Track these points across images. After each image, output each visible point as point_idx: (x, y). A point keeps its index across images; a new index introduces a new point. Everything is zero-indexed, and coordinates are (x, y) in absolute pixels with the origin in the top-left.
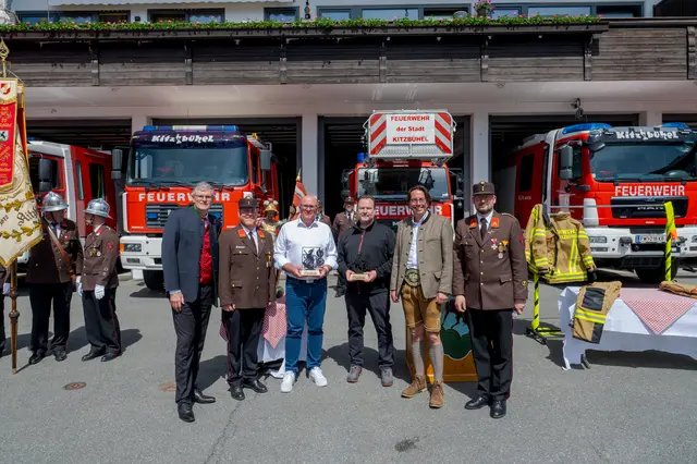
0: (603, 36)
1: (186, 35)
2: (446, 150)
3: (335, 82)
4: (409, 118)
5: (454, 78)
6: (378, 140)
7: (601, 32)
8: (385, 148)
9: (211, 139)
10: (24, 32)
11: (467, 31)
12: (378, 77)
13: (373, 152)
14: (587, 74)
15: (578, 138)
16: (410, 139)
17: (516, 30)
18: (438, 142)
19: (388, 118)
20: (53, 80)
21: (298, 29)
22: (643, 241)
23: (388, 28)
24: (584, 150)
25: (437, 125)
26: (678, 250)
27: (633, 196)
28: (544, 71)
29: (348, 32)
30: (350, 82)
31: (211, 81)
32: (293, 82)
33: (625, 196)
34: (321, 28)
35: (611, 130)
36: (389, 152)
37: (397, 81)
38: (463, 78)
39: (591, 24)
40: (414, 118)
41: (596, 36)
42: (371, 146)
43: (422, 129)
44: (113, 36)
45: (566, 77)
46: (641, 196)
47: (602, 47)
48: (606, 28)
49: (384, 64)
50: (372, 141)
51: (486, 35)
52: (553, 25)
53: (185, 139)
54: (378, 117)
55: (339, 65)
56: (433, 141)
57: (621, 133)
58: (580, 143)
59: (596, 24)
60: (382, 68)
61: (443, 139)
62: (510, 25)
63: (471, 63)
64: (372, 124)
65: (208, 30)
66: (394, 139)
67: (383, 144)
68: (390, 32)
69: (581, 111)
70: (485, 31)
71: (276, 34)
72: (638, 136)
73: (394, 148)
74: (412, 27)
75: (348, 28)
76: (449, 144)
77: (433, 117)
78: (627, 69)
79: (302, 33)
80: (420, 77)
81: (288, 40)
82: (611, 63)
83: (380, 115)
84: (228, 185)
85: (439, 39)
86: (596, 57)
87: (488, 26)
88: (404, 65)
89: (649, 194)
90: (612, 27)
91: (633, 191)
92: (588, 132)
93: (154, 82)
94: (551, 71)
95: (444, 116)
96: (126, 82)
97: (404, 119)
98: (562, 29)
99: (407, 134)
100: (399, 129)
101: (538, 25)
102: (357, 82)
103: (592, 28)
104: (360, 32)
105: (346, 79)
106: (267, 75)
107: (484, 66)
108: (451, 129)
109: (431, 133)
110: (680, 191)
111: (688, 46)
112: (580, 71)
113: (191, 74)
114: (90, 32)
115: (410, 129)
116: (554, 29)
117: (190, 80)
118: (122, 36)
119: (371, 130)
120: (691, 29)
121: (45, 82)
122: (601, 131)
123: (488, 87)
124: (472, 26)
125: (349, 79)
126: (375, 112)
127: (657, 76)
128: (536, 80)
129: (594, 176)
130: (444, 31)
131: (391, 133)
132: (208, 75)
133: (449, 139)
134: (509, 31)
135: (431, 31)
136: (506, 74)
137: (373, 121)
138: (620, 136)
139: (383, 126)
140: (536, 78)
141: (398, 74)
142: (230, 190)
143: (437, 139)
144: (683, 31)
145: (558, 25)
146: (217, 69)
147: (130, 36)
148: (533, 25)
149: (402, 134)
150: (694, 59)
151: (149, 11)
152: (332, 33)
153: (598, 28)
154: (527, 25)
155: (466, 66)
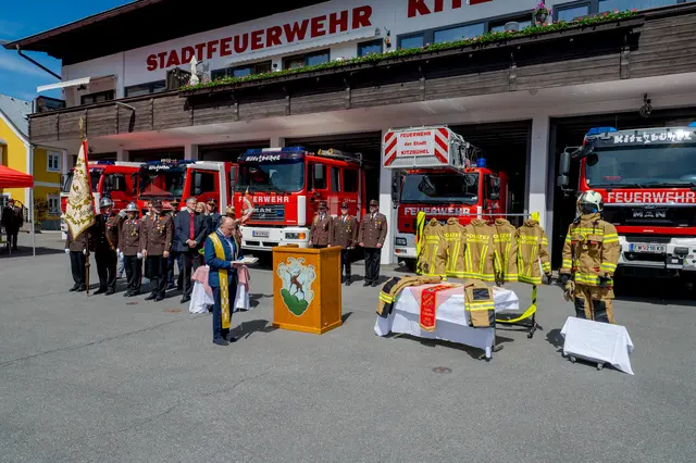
0: (644, 29)
1: (283, 80)
2: (444, 160)
3: (385, 104)
4: (414, 134)
5: (484, 91)
6: (391, 153)
7: (640, 26)
8: (396, 160)
9: (278, 158)
10: (199, 89)
11: (491, 46)
12: (419, 96)
13: (386, 164)
14: (624, 72)
16: (414, 152)
17: (539, 39)
18: (437, 154)
19: (398, 135)
20: (215, 119)
21: (354, 65)
22: (636, 250)
23: (421, 54)
25: (437, 140)
26: (681, 262)
27: (628, 203)
28: (576, 74)
29: (391, 62)
30: (397, 103)
31: (301, 112)
32: (355, 107)
33: (619, 203)
34: (371, 61)
35: (612, 133)
36: (401, 163)
37: (434, 98)
38: (493, 90)
40: (419, 134)
42: (384, 159)
43: (424, 143)
44: (243, 86)
45: (600, 78)
46: (637, 203)
47: (643, 40)
48: (642, 21)
49: (419, 85)
50: (385, 155)
51: (514, 47)
52: (578, 28)
53: (264, 158)
54: (390, 134)
55: (389, 89)
56: (432, 153)
57: (619, 138)
60: (422, 88)
61: (441, 150)
62: (534, 34)
63: (500, 73)
64: (385, 141)
65: (296, 74)
66: (402, 153)
67: (394, 157)
68: (424, 57)
70: (508, 44)
71: (339, 71)
72: (639, 139)
73: (402, 160)
74: (442, 50)
76: (447, 156)
79: (358, 68)
80: (452, 93)
81: (352, 73)
82: (653, 57)
83: (393, 133)
84: (288, 190)
85: (470, 56)
86: (635, 53)
87: (511, 39)
88: (440, 83)
89: (647, 201)
90: (648, 18)
91: (628, 197)
93: (268, 115)
94: (584, 73)
95: (443, 131)
96: (251, 117)
97: (410, 135)
98: (589, 30)
99: (413, 148)
100: (406, 144)
101: (561, 31)
102: (401, 102)
103: (625, 24)
104: (400, 61)
105: (394, 101)
106: (336, 103)
107: (513, 76)
108: (448, 141)
109: (432, 146)
110: (688, 197)
112: (615, 70)
113: (289, 106)
114: (231, 85)
115: (415, 143)
116: (580, 32)
117: (289, 112)
118: (248, 85)
119: (385, 145)
121: (211, 121)
123: (521, 93)
124: (495, 42)
125: (396, 100)
126: (390, 131)
128: (565, 84)
129: (588, 181)
130: (470, 50)
131: (399, 148)
132: (300, 107)
133: (447, 151)
134: (533, 40)
136: (535, 81)
137: (387, 139)
138: (618, 140)
139: (395, 142)
140: (566, 81)
141: (435, 92)
142: (289, 194)
143: (436, 151)
145: (584, 27)
146: (305, 101)
147: (252, 85)
148: (557, 31)
149: (408, 148)
151: (283, 59)
152: (379, 64)
153: (632, 23)
154: (552, 32)
155: (495, 77)
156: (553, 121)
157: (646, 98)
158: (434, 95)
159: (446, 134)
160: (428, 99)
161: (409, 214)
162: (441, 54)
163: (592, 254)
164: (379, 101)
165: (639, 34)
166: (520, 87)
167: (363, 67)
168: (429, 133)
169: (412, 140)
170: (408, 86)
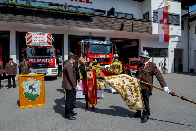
0: (94, 17)
2: (50, 44)
3: (18, 22)
4: (39, 35)
5: (56, 24)
6: (29, 40)
7: (93, 17)
8: (32, 43)
11: (58, 12)
12: (33, 22)
13: (28, 44)
14: (90, 26)
15: (86, 43)
16: (39, 41)
17: (71, 13)
18: (48, 42)
19: (32, 34)
21: (4, 4)
23: (35, 8)
24: (87, 45)
25: (48, 37)
29: (22, 8)
30: (23, 22)
32: (3, 20)
34: (12, 5)
35: (93, 41)
36: (33, 44)
37: (38, 23)
38: (58, 25)
39: (90, 14)
40: (41, 35)
41: (92, 17)
42: (27, 42)
43: (43, 38)
45: (85, 27)
46: (99, 57)
47: (93, 20)
48: (94, 16)
49: (34, 18)
50: (27, 40)
51: (64, 14)
52: (81, 13)
54: (29, 34)
55: (19, 17)
57: (95, 42)
58: (86, 44)
59: (91, 14)
60: (34, 19)
61: (49, 41)
62: (70, 12)
63: (60, 20)
64: (27, 36)
66: (35, 40)
67: (31, 41)
68: (35, 9)
69: (91, 36)
70: (63, 12)
72: (99, 43)
73: (34, 43)
74: (42, 9)
75: (21, 6)
76: (51, 43)
77: (46, 35)
78: (99, 26)
80: (45, 23)
81: (1, 7)
82: (95, 24)
83: (30, 33)
85: (51, 13)
86: (92, 23)
87: (64, 11)
92: (88, 41)
94: (81, 25)
95: (49, 35)
98: (83, 15)
99: (39, 39)
100: (36, 38)
102: (26, 22)
103: (90, 15)
104: (25, 8)
105: (22, 21)
107: (64, 22)
108: (52, 38)
109: (46, 39)
110: (108, 56)
111: (112, 22)
112: (88, 26)
115: (39, 38)
116: (81, 14)
119: (27, 37)
120: (113, 18)
122: (91, 41)
123: (66, 27)
124: (60, 11)
125: (23, 21)
126: (28, 32)
127: (106, 29)
128: (77, 27)
129: (89, 52)
130: (52, 11)
131: (33, 38)
133: (51, 41)
134: (70, 13)
135: (48, 11)
136: (70, 25)
138: (95, 43)
139: (31, 36)
140: (78, 26)
141: (39, 21)
143: (47, 41)
144: (111, 19)
145: (82, 13)
148: (76, 13)
149: (36, 39)
150: (113, 26)
152: (16, 7)
153: (92, 15)
154: (75, 12)
155: (59, 21)
156: (69, 36)
157: (90, 33)
158: (38, 22)
159: (51, 36)
160: (37, 23)
161: (31, 61)
162: (42, 10)
163: (117, 68)
164: (15, 20)
165: (92, 18)
166: (66, 25)
167: (9, 6)
168: (45, 35)
169: (38, 36)
170: (28, 17)
